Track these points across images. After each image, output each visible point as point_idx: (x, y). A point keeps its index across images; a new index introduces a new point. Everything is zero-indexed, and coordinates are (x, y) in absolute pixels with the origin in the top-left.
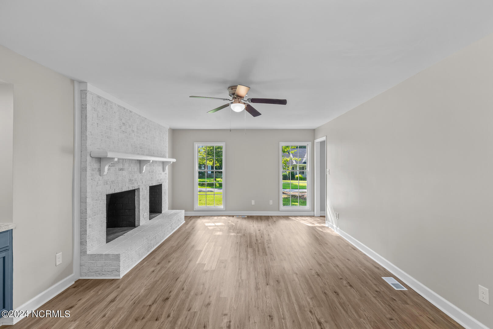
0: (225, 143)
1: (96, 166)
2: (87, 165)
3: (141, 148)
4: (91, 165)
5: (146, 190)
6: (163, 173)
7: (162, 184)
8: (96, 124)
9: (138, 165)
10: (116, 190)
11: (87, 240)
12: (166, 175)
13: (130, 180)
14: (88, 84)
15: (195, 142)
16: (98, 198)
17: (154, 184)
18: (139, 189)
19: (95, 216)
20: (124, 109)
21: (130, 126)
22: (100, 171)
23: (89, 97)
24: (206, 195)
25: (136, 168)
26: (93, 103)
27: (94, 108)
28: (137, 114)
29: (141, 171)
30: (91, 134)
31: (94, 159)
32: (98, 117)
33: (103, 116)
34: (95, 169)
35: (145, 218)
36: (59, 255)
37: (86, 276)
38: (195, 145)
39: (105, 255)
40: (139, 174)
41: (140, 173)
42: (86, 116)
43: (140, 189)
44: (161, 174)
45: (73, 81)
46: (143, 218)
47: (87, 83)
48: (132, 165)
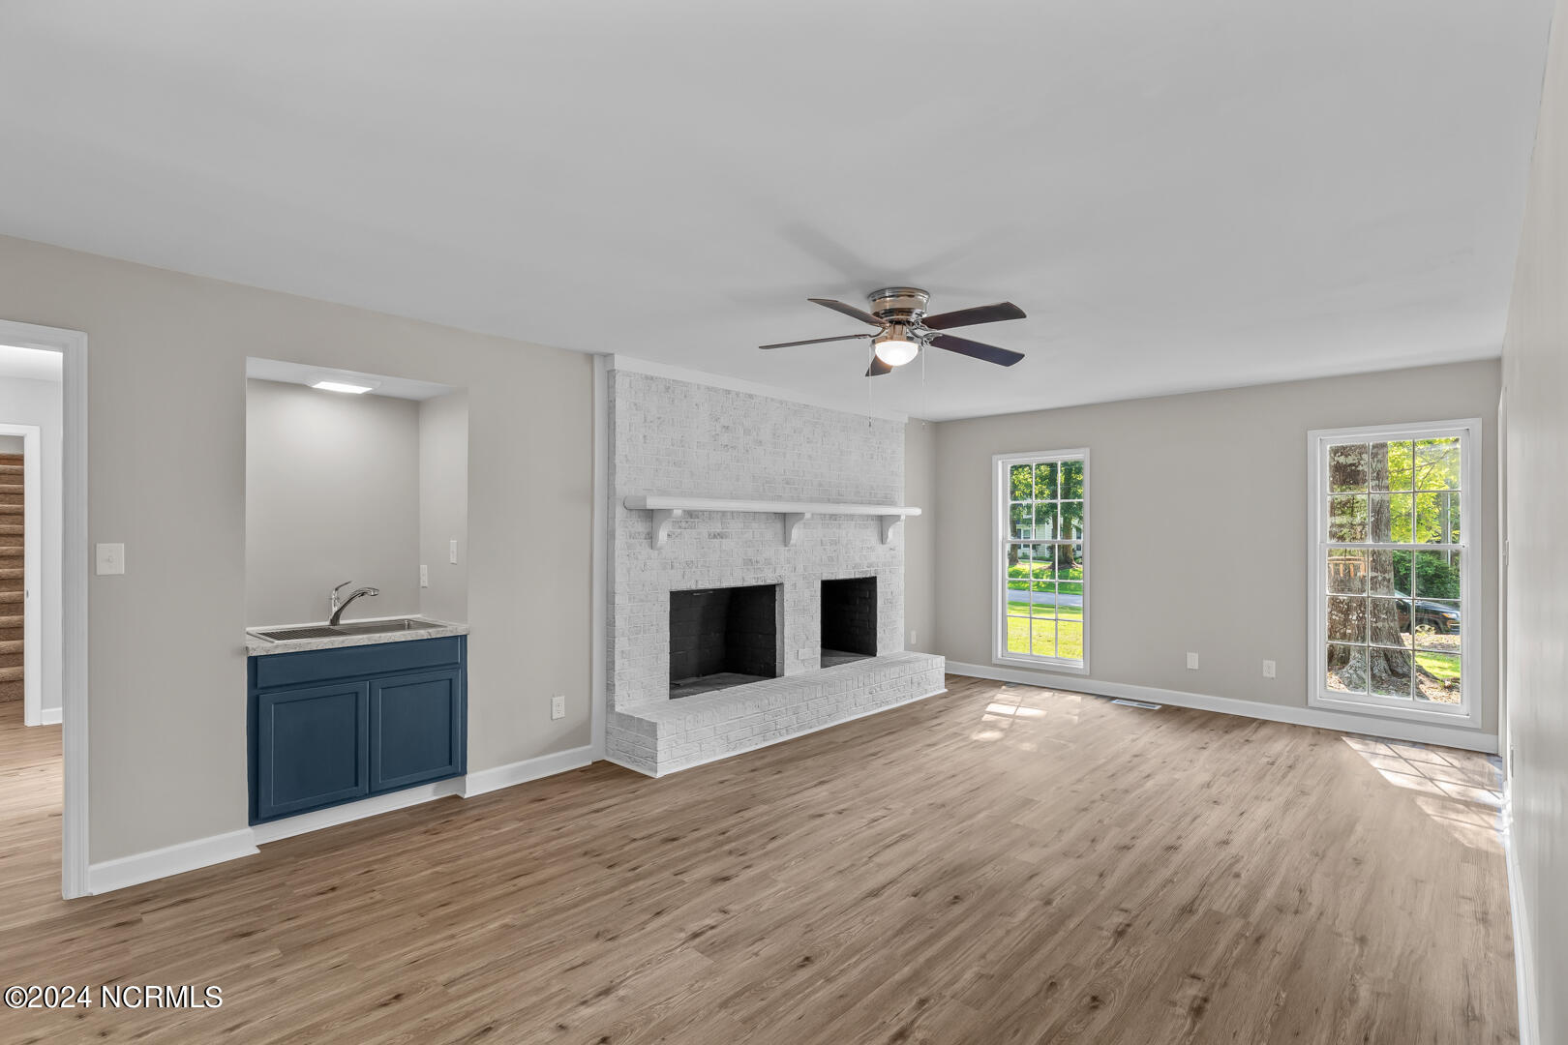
0: (1088, 450)
1: (640, 527)
2: (617, 525)
3: (787, 483)
4: (626, 528)
5: (808, 588)
6: (880, 549)
7: (875, 578)
8: (641, 437)
9: (779, 526)
10: (700, 582)
11: (616, 683)
12: (892, 552)
13: (748, 562)
14: (616, 356)
15: (994, 454)
16: (647, 597)
17: (842, 576)
18: (782, 584)
19: (637, 634)
20: (728, 392)
21: (747, 432)
22: (651, 537)
23: (621, 384)
24: (1031, 618)
25: (771, 532)
26: (633, 393)
27: (636, 405)
28: (772, 400)
29: (786, 540)
30: (627, 460)
31: (634, 512)
32: (645, 421)
33: (659, 418)
34: (639, 533)
35: (803, 660)
36: (559, 701)
37: (613, 755)
38: (997, 464)
39: (638, 719)
40: (782, 548)
41: (786, 546)
42: (615, 423)
43: (786, 586)
44: (871, 549)
45: (590, 357)
46: (795, 661)
47: (613, 354)
48: (755, 525)
